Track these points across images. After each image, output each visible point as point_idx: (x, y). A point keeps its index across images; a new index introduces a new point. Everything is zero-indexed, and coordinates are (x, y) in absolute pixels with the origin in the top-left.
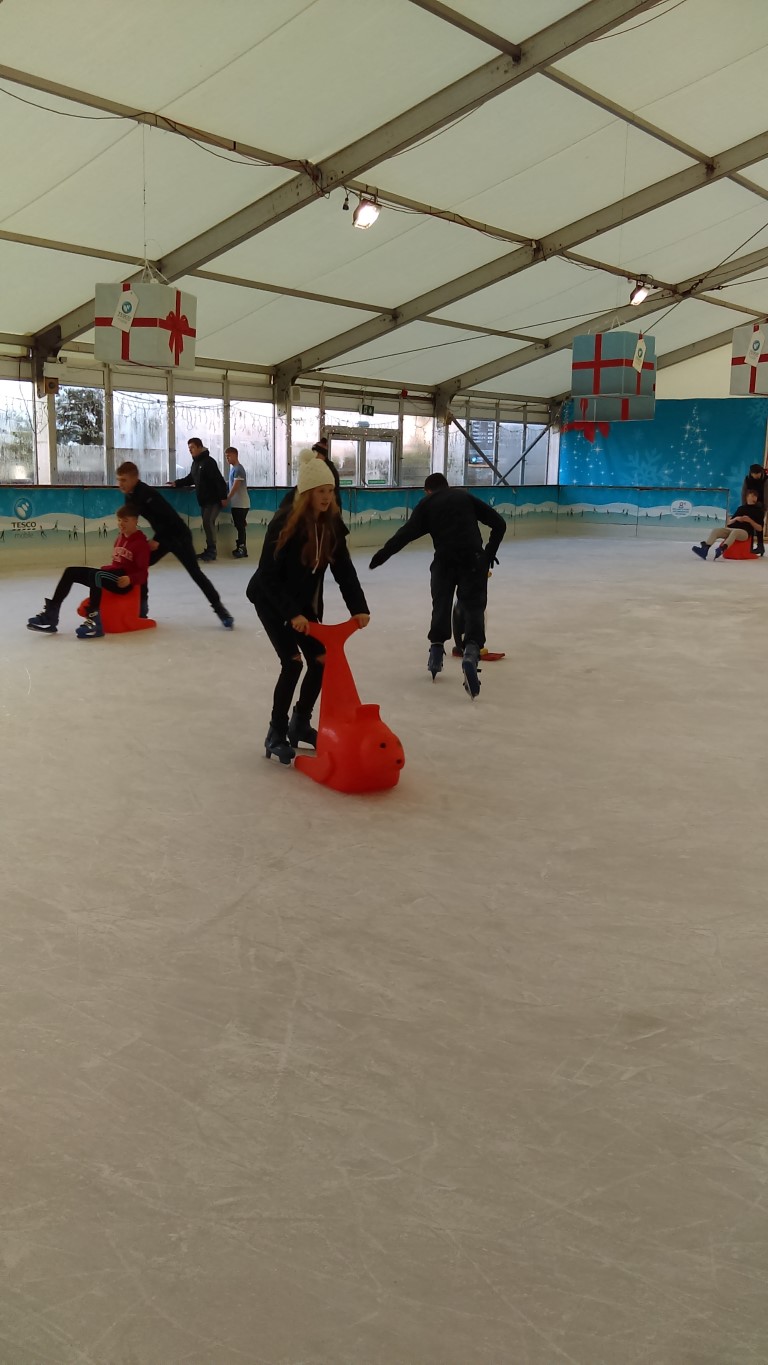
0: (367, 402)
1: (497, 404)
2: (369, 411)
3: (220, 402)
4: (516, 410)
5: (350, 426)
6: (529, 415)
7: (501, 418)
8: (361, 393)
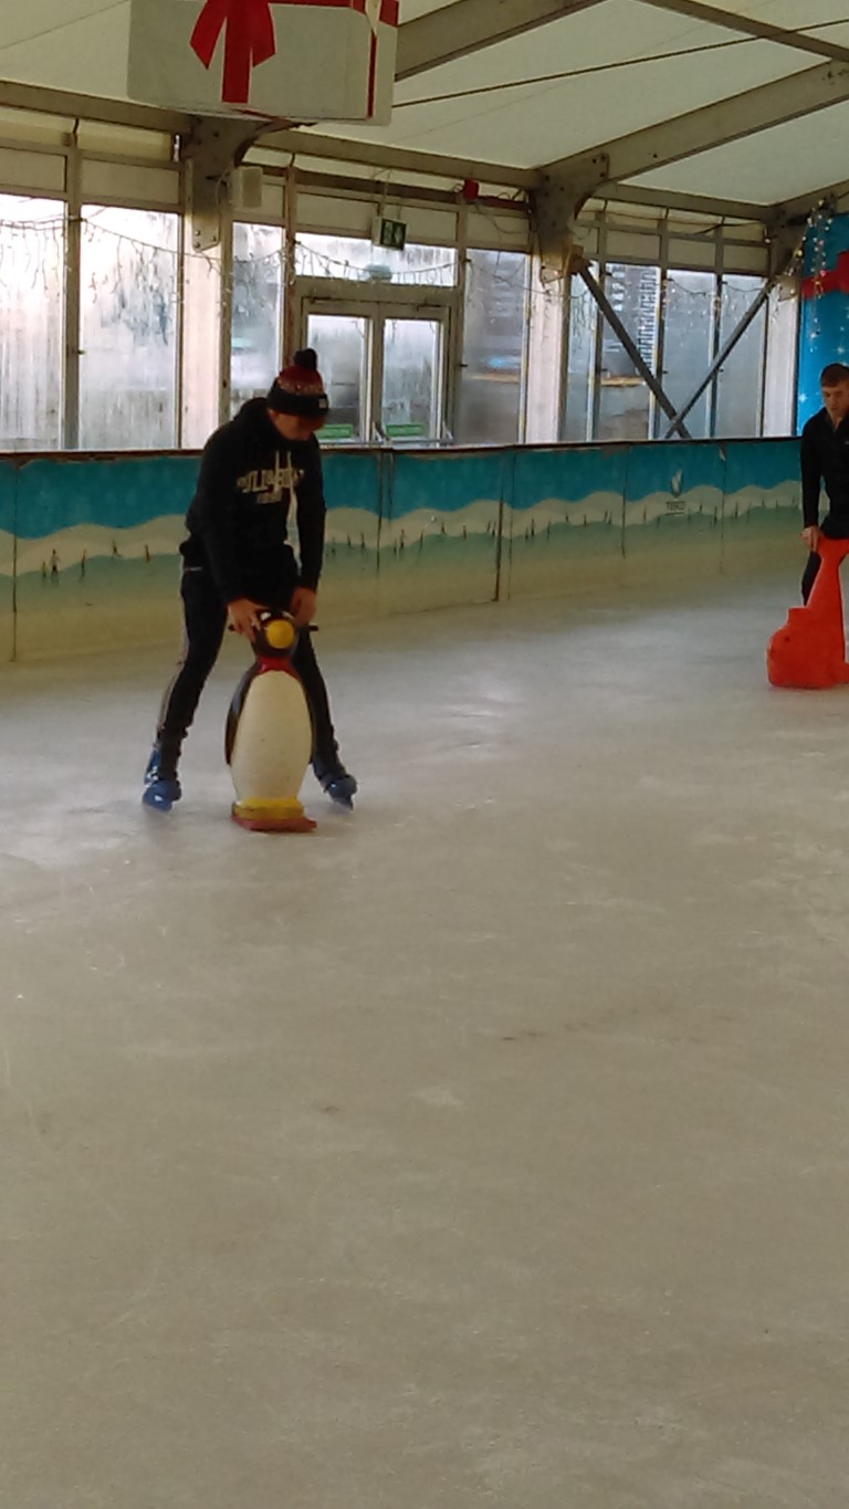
0: (390, 212)
1: (662, 222)
2: (393, 237)
3: (57, 208)
4: (700, 237)
5: (353, 277)
6: (729, 250)
7: (673, 257)
8: (376, 187)
